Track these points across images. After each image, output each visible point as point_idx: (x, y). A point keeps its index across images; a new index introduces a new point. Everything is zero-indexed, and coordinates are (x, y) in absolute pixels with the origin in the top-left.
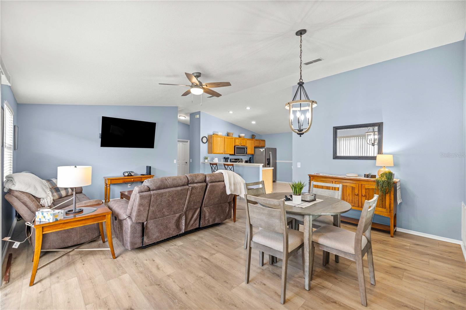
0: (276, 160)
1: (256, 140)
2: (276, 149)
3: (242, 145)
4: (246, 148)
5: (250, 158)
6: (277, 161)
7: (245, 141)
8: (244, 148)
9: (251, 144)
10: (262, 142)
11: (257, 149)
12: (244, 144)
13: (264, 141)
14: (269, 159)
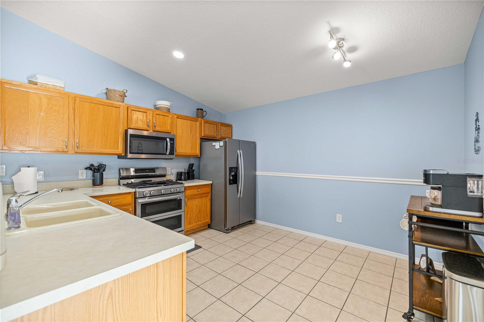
0: (255, 170)
1: (207, 122)
2: (254, 144)
3: (157, 129)
4: (172, 140)
5: (191, 166)
6: (258, 173)
7: (169, 121)
8: (165, 139)
9: (191, 131)
10: (223, 128)
11: (206, 144)
12: (168, 128)
13: (230, 126)
14: (237, 168)
